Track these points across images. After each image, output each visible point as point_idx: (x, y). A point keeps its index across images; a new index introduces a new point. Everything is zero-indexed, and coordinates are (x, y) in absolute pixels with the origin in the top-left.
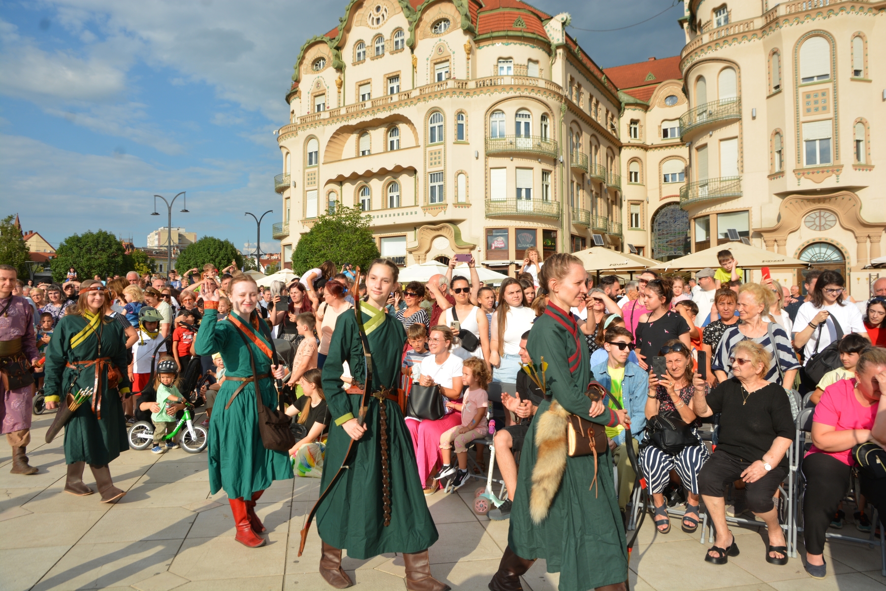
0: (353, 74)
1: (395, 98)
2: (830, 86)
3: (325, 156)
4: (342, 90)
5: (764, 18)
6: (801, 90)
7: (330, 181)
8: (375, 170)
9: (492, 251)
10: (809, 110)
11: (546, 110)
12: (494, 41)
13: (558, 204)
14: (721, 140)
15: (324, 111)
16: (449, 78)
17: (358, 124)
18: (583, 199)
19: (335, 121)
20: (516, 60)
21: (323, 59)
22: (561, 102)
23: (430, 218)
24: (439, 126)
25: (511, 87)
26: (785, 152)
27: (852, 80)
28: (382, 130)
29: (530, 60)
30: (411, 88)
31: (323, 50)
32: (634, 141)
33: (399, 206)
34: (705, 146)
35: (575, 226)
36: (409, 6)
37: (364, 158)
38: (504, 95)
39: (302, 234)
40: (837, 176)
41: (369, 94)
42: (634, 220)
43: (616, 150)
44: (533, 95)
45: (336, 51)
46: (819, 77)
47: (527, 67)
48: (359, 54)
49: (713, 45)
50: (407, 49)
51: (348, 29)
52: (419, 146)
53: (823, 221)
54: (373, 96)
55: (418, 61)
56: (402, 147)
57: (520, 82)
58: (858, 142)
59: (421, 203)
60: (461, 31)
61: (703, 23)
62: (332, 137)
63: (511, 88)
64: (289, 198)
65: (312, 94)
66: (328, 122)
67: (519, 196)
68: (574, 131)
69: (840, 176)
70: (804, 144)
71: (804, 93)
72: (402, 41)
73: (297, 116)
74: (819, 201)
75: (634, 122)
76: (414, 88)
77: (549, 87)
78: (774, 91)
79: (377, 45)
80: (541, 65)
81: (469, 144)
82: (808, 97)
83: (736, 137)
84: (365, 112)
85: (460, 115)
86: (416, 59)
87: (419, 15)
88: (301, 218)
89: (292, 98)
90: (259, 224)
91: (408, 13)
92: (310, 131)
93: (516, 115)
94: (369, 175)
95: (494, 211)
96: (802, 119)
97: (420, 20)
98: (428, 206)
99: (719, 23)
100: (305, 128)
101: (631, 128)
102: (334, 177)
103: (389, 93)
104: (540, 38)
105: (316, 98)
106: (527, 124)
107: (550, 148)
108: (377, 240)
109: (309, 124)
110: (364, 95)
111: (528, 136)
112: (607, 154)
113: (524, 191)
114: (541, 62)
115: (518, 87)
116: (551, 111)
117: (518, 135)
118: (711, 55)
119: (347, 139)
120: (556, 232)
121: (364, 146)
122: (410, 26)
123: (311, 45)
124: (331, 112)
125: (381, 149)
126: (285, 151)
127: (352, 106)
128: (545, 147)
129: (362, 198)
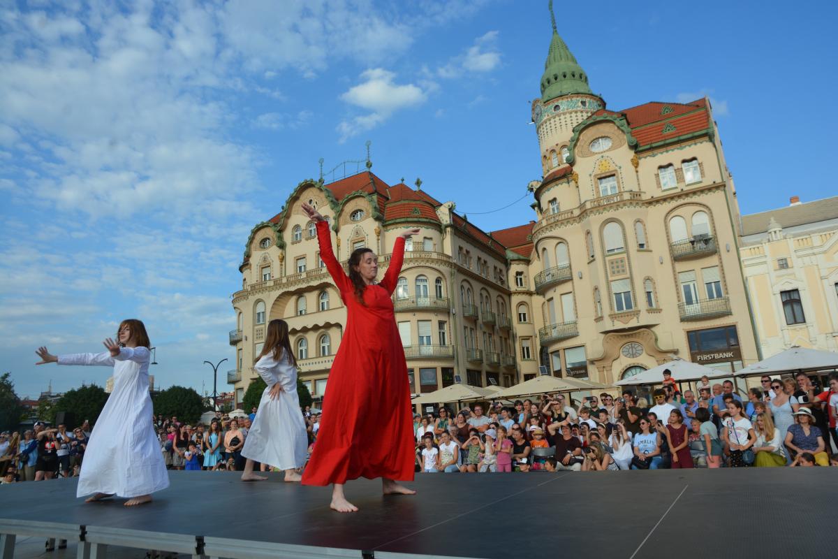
0: (292, 251)
2: (625, 255)
3: (270, 316)
4: (283, 263)
5: (579, 209)
6: (607, 259)
8: (310, 326)
10: (614, 273)
11: (437, 275)
12: (398, 225)
13: (453, 347)
14: (562, 295)
15: (270, 280)
17: (296, 290)
18: (480, 340)
19: (278, 288)
21: (269, 239)
22: (451, 267)
26: (602, 301)
27: (638, 251)
28: (315, 293)
29: (425, 238)
31: (269, 233)
32: (520, 289)
33: (330, 354)
34: (552, 299)
35: (470, 362)
36: (334, 200)
37: (302, 317)
39: (251, 379)
40: (638, 318)
41: (305, 266)
42: (526, 353)
43: (506, 298)
44: (428, 264)
45: (278, 234)
46: (617, 249)
47: (423, 243)
48: (297, 235)
49: (549, 227)
51: (288, 217)
53: (634, 351)
54: (308, 269)
55: (341, 242)
56: (330, 307)
57: (418, 255)
58: (649, 293)
60: (371, 220)
61: (544, 210)
62: (276, 300)
63: (411, 261)
64: (241, 349)
65: (260, 266)
66: (273, 289)
67: (421, 343)
68: (465, 289)
69: (640, 318)
70: (614, 296)
71: (609, 261)
73: (248, 284)
74: (629, 335)
75: (519, 274)
77: (440, 257)
78: (592, 259)
79: (310, 229)
80: (434, 241)
82: (612, 263)
83: (571, 292)
84: (301, 281)
86: (340, 240)
87: (341, 208)
89: (244, 268)
90: (215, 371)
91: (333, 206)
92: (258, 296)
93: (416, 279)
94: (305, 330)
96: (610, 279)
97: (342, 210)
99: (553, 210)
100: (254, 293)
101: (517, 279)
104: (432, 221)
105: (264, 269)
106: (425, 286)
107: (445, 304)
108: (313, 382)
109: (258, 291)
110: (300, 267)
111: (426, 296)
112: (497, 301)
113: (425, 338)
114: (434, 239)
115: (416, 259)
116: (443, 275)
117: (418, 296)
118: (548, 234)
119: (288, 301)
120: (453, 368)
121: (301, 307)
122: (334, 215)
123: (259, 228)
124: (275, 281)
125: (315, 310)
126: (239, 311)
127: (291, 276)
128: (441, 304)
129: (300, 349)
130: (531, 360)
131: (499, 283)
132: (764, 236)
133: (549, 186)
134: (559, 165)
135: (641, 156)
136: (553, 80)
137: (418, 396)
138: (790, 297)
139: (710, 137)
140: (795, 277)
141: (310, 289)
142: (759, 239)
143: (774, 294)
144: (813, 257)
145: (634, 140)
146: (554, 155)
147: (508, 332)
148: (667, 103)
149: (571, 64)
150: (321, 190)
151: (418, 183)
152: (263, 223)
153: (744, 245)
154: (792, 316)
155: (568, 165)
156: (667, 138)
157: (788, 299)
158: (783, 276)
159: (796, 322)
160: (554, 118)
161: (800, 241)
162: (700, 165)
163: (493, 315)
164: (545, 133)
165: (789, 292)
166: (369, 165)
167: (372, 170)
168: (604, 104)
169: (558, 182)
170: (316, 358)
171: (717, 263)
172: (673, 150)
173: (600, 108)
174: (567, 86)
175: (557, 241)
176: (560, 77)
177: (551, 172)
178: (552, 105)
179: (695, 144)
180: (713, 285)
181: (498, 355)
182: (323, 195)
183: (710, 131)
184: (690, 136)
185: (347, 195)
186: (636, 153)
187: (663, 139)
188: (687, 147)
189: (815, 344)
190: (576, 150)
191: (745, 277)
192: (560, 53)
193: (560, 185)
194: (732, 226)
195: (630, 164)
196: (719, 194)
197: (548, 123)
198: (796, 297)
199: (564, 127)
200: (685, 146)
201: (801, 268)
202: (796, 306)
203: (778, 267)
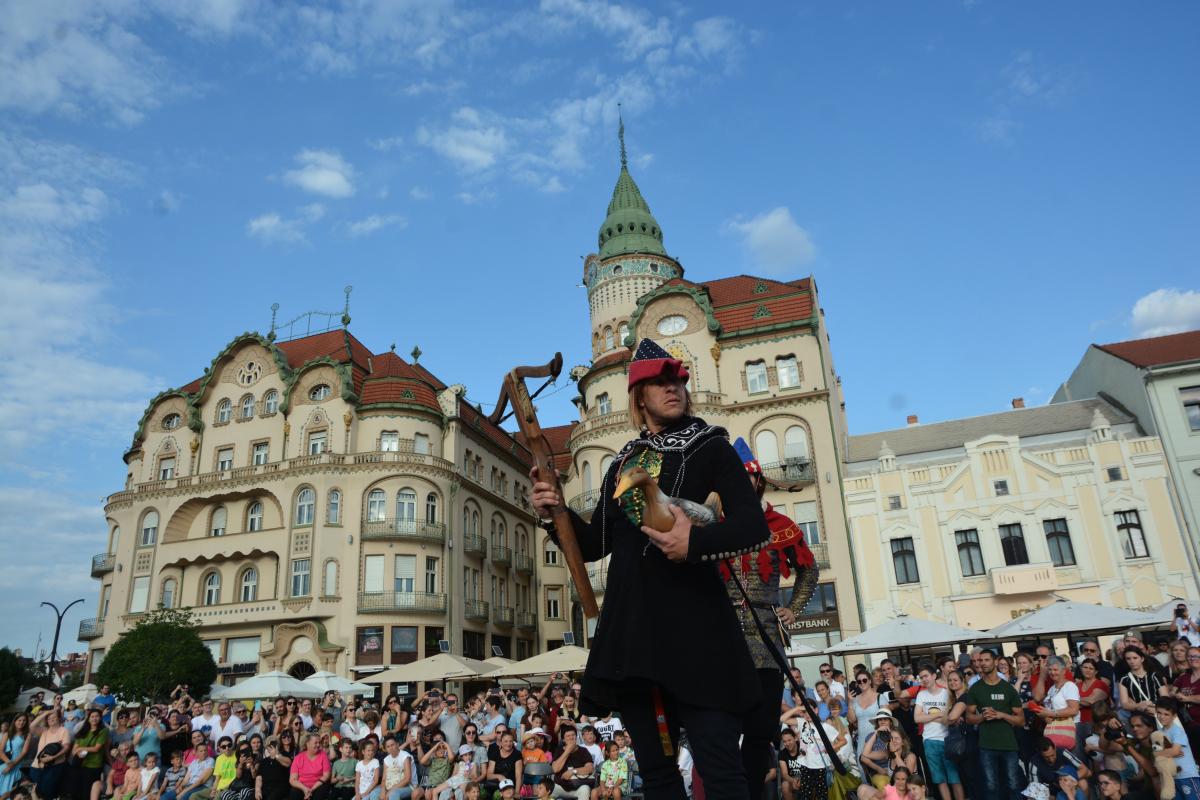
0: (213, 438)
1: (260, 470)
3: (166, 534)
4: (197, 455)
7: (169, 566)
8: (228, 554)
9: (364, 654)
11: (430, 489)
12: (379, 413)
13: (445, 596)
15: (172, 479)
16: (324, 452)
17: (212, 497)
18: (485, 589)
19: (184, 491)
20: (402, 434)
21: (178, 416)
22: (452, 479)
23: (290, 614)
24: (309, 506)
25: (393, 465)
28: (242, 505)
29: (418, 434)
30: (281, 460)
31: (180, 406)
33: (255, 600)
35: (470, 620)
36: (287, 367)
37: (217, 540)
38: (386, 473)
39: (122, 634)
41: (230, 461)
42: (552, 610)
43: (529, 528)
44: (418, 473)
45: (194, 409)
47: (414, 442)
48: (223, 414)
49: (594, 433)
50: (280, 415)
51: (212, 385)
52: (283, 528)
54: (236, 466)
55: (292, 428)
56: (265, 527)
57: (404, 459)
59: (281, 596)
60: (340, 401)
61: (590, 408)
62: (178, 511)
65: (158, 456)
66: (175, 493)
67: (398, 588)
68: (471, 513)
72: (276, 403)
73: (135, 482)
76: (284, 460)
77: (437, 464)
79: (245, 407)
80: (432, 439)
81: (341, 527)
84: (222, 484)
85: (335, 491)
86: (289, 426)
87: (296, 380)
88: (123, 612)
89: (132, 458)
91: (284, 375)
92: (149, 502)
93: (399, 494)
94: (220, 559)
95: (367, 606)
97: (298, 383)
98: (289, 599)
99: (602, 408)
100: (144, 497)
102: (174, 561)
103: (255, 463)
104: (430, 410)
105: (164, 462)
106: (411, 505)
107: (438, 533)
108: (223, 641)
109: (149, 494)
110: (223, 463)
111: (411, 519)
112: (516, 533)
113: (404, 582)
114: (430, 436)
115: (402, 464)
116: (439, 489)
117: (400, 518)
118: (592, 442)
119: (197, 514)
120: (442, 629)
121: (218, 523)
122: (285, 389)
123: (163, 398)
124: (180, 481)
125: (239, 529)
126: (113, 524)
127: (207, 475)
128: (432, 531)
129: (208, 588)
130: (559, 620)
131: (521, 506)
132: (872, 466)
133: (599, 376)
134: (615, 348)
135: (725, 345)
136: (616, 231)
137: (386, 669)
138: (902, 547)
139: (812, 329)
140: (909, 520)
141: (235, 497)
142: (869, 468)
143: (883, 543)
144: (931, 495)
145: (716, 323)
146: (609, 334)
147: (528, 576)
148: (762, 279)
149: (641, 212)
150: (267, 349)
151: (416, 354)
152: (171, 391)
153: (848, 475)
154: (903, 572)
155: (627, 349)
156: (759, 325)
157: (900, 549)
158: (895, 518)
159: (908, 581)
160: (613, 283)
161: (917, 474)
162: (799, 364)
163: (509, 553)
164: (599, 302)
165: (901, 540)
166: (346, 321)
167: (350, 329)
168: (682, 271)
169: (611, 371)
170: (233, 603)
171: (814, 497)
172: (765, 342)
173: (675, 276)
174: (634, 242)
175: (606, 453)
176: (626, 228)
177: (604, 355)
178: (612, 265)
179: (794, 337)
180: (808, 526)
181: (512, 611)
182: (271, 358)
183: (814, 321)
184: (788, 325)
185: (307, 361)
186: (717, 340)
187: (754, 325)
188: (784, 340)
189: (929, 611)
190: (639, 330)
191: (848, 517)
192: (628, 196)
193: (613, 376)
194: (835, 449)
195: (710, 354)
196: (821, 405)
197: (605, 288)
198: (909, 547)
199: (625, 296)
200: (781, 339)
201: (916, 509)
202: (909, 560)
203: (888, 507)
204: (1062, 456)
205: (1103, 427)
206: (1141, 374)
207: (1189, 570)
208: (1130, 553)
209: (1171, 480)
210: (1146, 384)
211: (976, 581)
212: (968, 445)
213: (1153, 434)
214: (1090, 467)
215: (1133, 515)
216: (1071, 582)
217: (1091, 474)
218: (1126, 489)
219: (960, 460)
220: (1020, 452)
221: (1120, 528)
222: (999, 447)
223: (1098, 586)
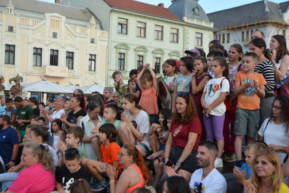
140: (15, 38)
143: (2, 45)
144: (27, 30)
154: (8, 59)
157: (8, 49)
158: (9, 36)
159: (9, 63)
161: (23, 20)
165: (10, 45)
198: (13, 50)
201: (20, 34)
202: (11, 55)
203: (7, 30)
204: (78, 29)
205: (93, 23)
206: (109, 8)
207: (105, 78)
208: (90, 69)
209: (107, 47)
210: (110, 13)
211: (37, 69)
212: (46, 14)
213: (107, 31)
214: (86, 36)
215: (94, 56)
216: (70, 75)
217: (86, 39)
218: (95, 47)
219: (42, 19)
220: (65, 23)
221: (90, 60)
222: (58, 19)
223: (78, 78)
